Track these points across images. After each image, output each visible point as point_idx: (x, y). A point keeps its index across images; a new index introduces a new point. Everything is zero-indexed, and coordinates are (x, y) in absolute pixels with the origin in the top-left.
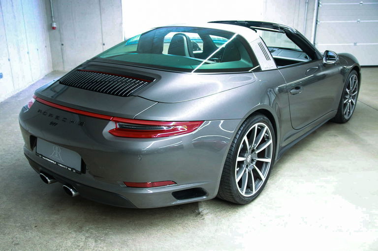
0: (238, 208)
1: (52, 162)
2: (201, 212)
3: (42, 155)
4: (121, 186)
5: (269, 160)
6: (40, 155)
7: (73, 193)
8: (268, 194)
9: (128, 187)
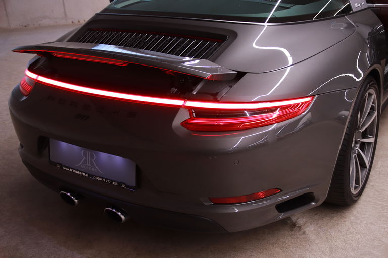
0: (344, 211)
1: (81, 173)
2: (296, 222)
3: (60, 164)
4: (205, 204)
5: (372, 140)
6: (58, 164)
7: (123, 217)
8: (373, 186)
9: (215, 204)
